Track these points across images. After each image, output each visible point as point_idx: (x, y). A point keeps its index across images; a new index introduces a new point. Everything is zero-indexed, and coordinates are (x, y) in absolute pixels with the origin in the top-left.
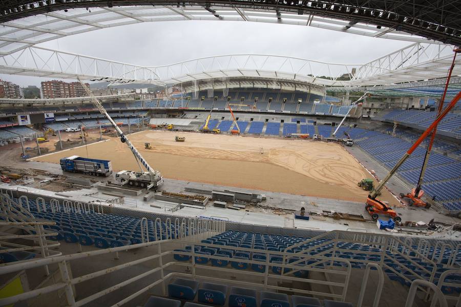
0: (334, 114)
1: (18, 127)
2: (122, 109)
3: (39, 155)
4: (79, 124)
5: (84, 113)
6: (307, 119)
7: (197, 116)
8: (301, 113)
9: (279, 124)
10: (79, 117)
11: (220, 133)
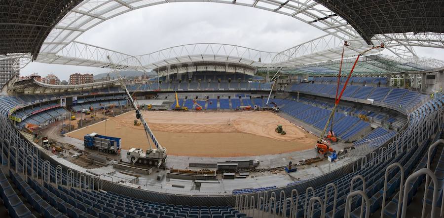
0: (262, 89)
1: (60, 108)
2: (116, 92)
3: (69, 131)
4: (89, 106)
5: (92, 97)
6: (246, 94)
7: (166, 97)
8: (242, 89)
9: (228, 100)
10: (90, 100)
11: (187, 111)
